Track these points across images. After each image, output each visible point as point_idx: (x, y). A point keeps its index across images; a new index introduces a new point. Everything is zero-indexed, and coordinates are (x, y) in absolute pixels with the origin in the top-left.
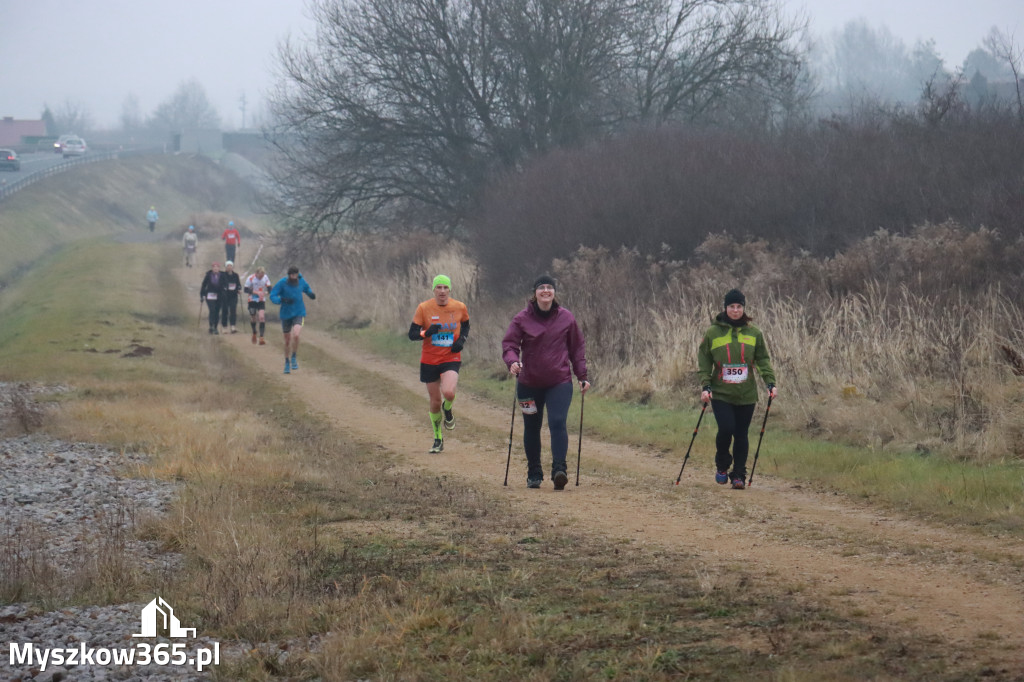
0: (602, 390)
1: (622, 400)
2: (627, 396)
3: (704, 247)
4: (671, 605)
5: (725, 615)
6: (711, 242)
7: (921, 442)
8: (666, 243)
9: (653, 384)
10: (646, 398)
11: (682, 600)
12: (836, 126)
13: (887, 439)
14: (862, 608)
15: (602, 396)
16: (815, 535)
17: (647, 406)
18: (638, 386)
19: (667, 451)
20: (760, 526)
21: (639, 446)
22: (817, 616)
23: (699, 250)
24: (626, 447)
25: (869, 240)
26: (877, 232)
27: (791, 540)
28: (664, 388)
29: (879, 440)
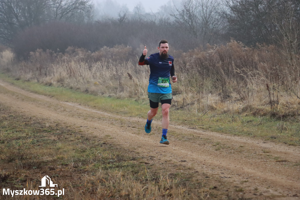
0: (40, 83)
1: (45, 85)
2: (46, 84)
3: (67, 49)
4: (38, 130)
5: (50, 132)
6: (69, 48)
7: (110, 95)
8: (59, 48)
9: (52, 81)
10: (50, 85)
11: (40, 129)
12: (98, 22)
13: (103, 94)
14: (82, 130)
15: (40, 84)
16: (79, 115)
17: (50, 86)
18: (49, 82)
19: (53, 96)
20: (68, 113)
21: (46, 95)
22: (71, 132)
23: (66, 50)
24: (43, 95)
25: (102, 49)
26: (104, 47)
27: (74, 116)
28: (55, 82)
29: (101, 94)
